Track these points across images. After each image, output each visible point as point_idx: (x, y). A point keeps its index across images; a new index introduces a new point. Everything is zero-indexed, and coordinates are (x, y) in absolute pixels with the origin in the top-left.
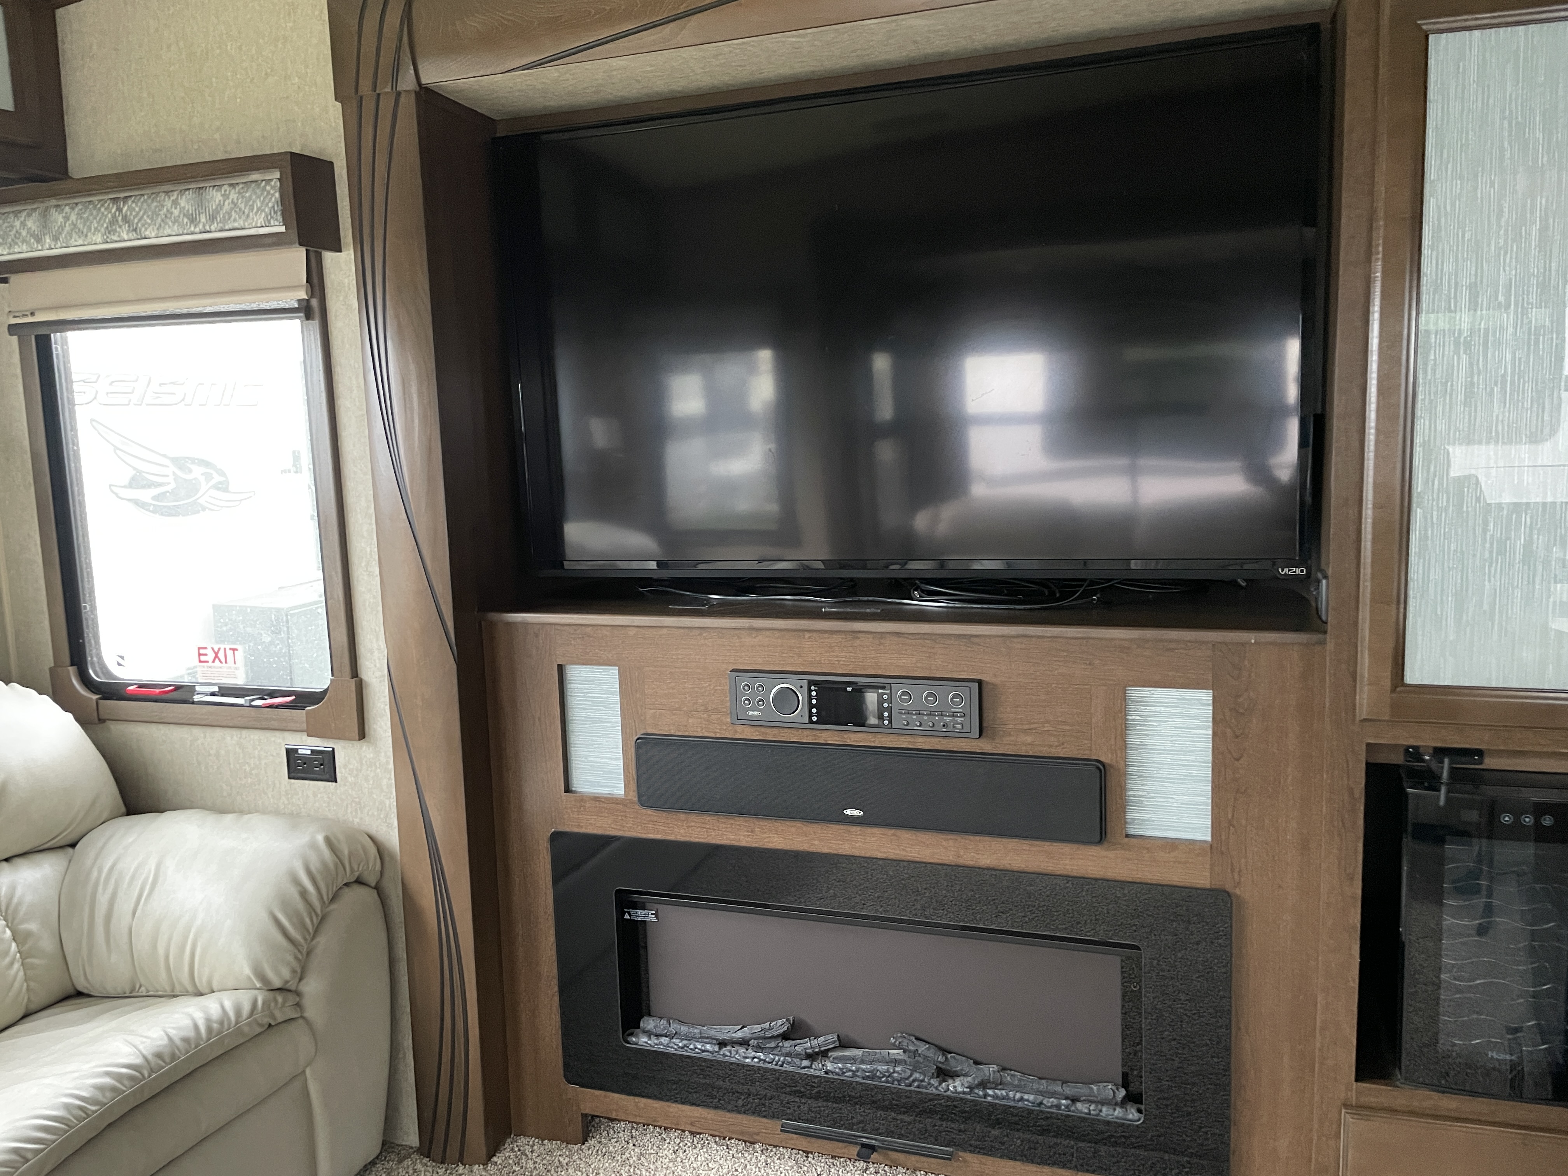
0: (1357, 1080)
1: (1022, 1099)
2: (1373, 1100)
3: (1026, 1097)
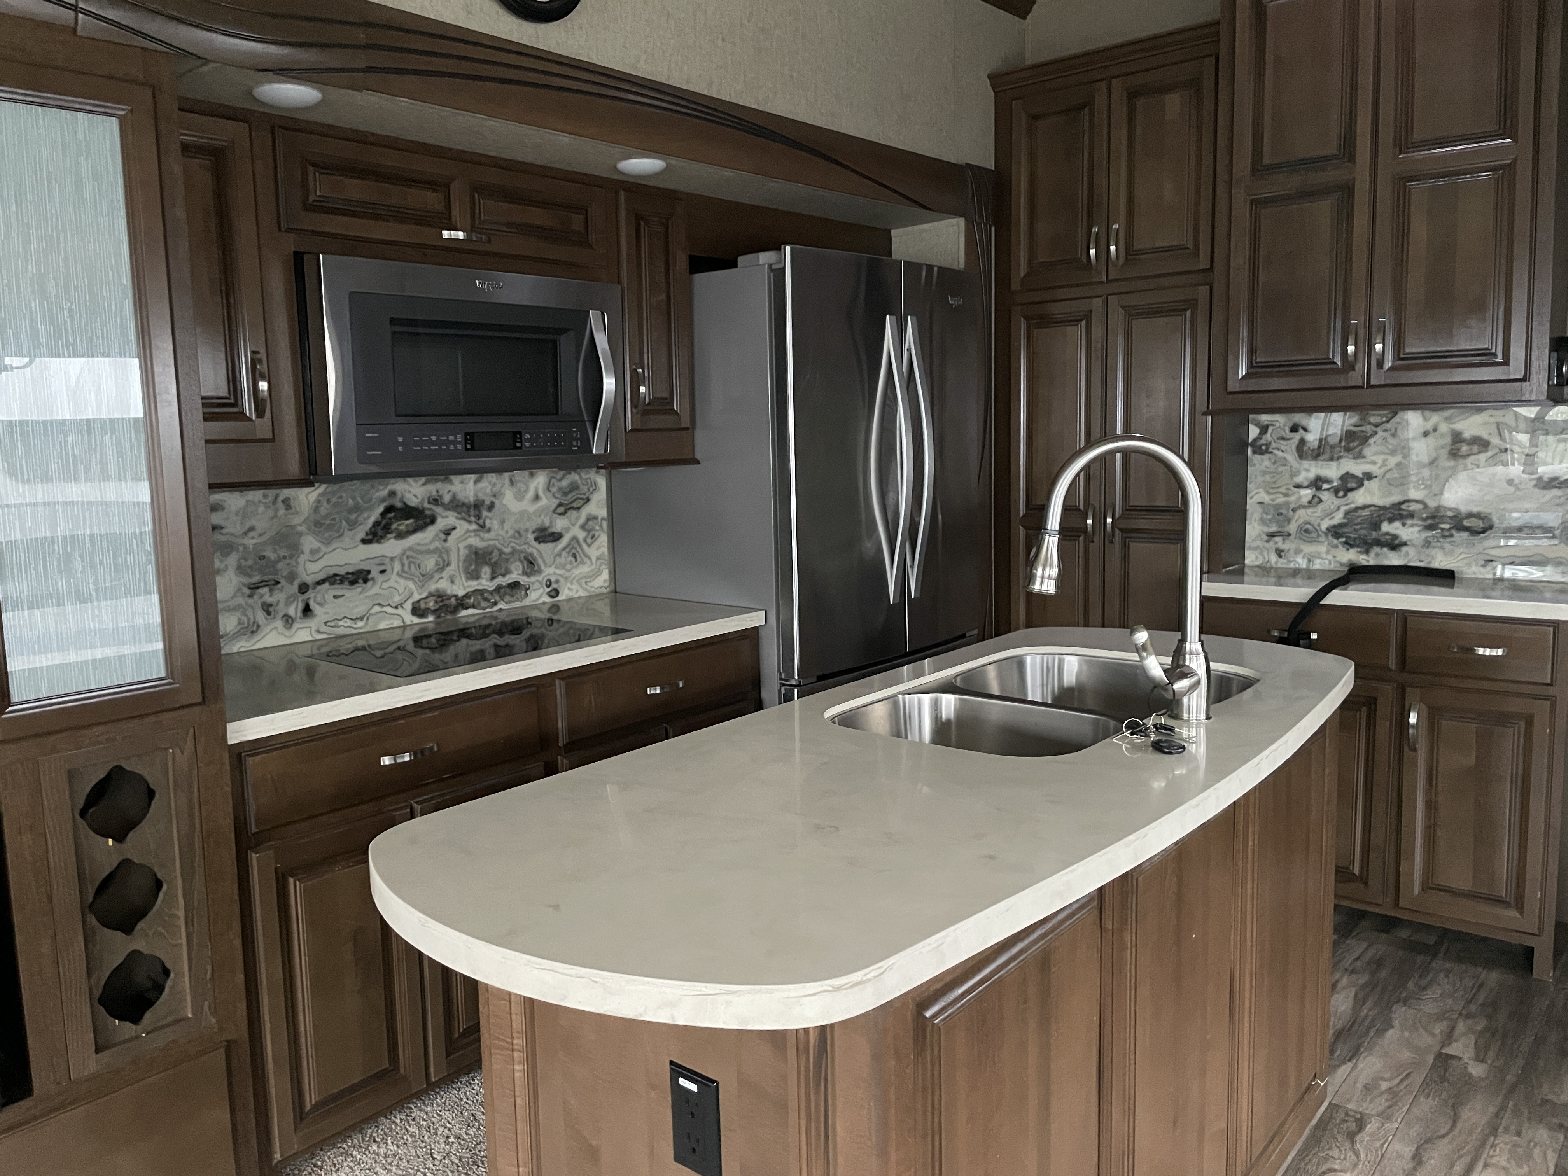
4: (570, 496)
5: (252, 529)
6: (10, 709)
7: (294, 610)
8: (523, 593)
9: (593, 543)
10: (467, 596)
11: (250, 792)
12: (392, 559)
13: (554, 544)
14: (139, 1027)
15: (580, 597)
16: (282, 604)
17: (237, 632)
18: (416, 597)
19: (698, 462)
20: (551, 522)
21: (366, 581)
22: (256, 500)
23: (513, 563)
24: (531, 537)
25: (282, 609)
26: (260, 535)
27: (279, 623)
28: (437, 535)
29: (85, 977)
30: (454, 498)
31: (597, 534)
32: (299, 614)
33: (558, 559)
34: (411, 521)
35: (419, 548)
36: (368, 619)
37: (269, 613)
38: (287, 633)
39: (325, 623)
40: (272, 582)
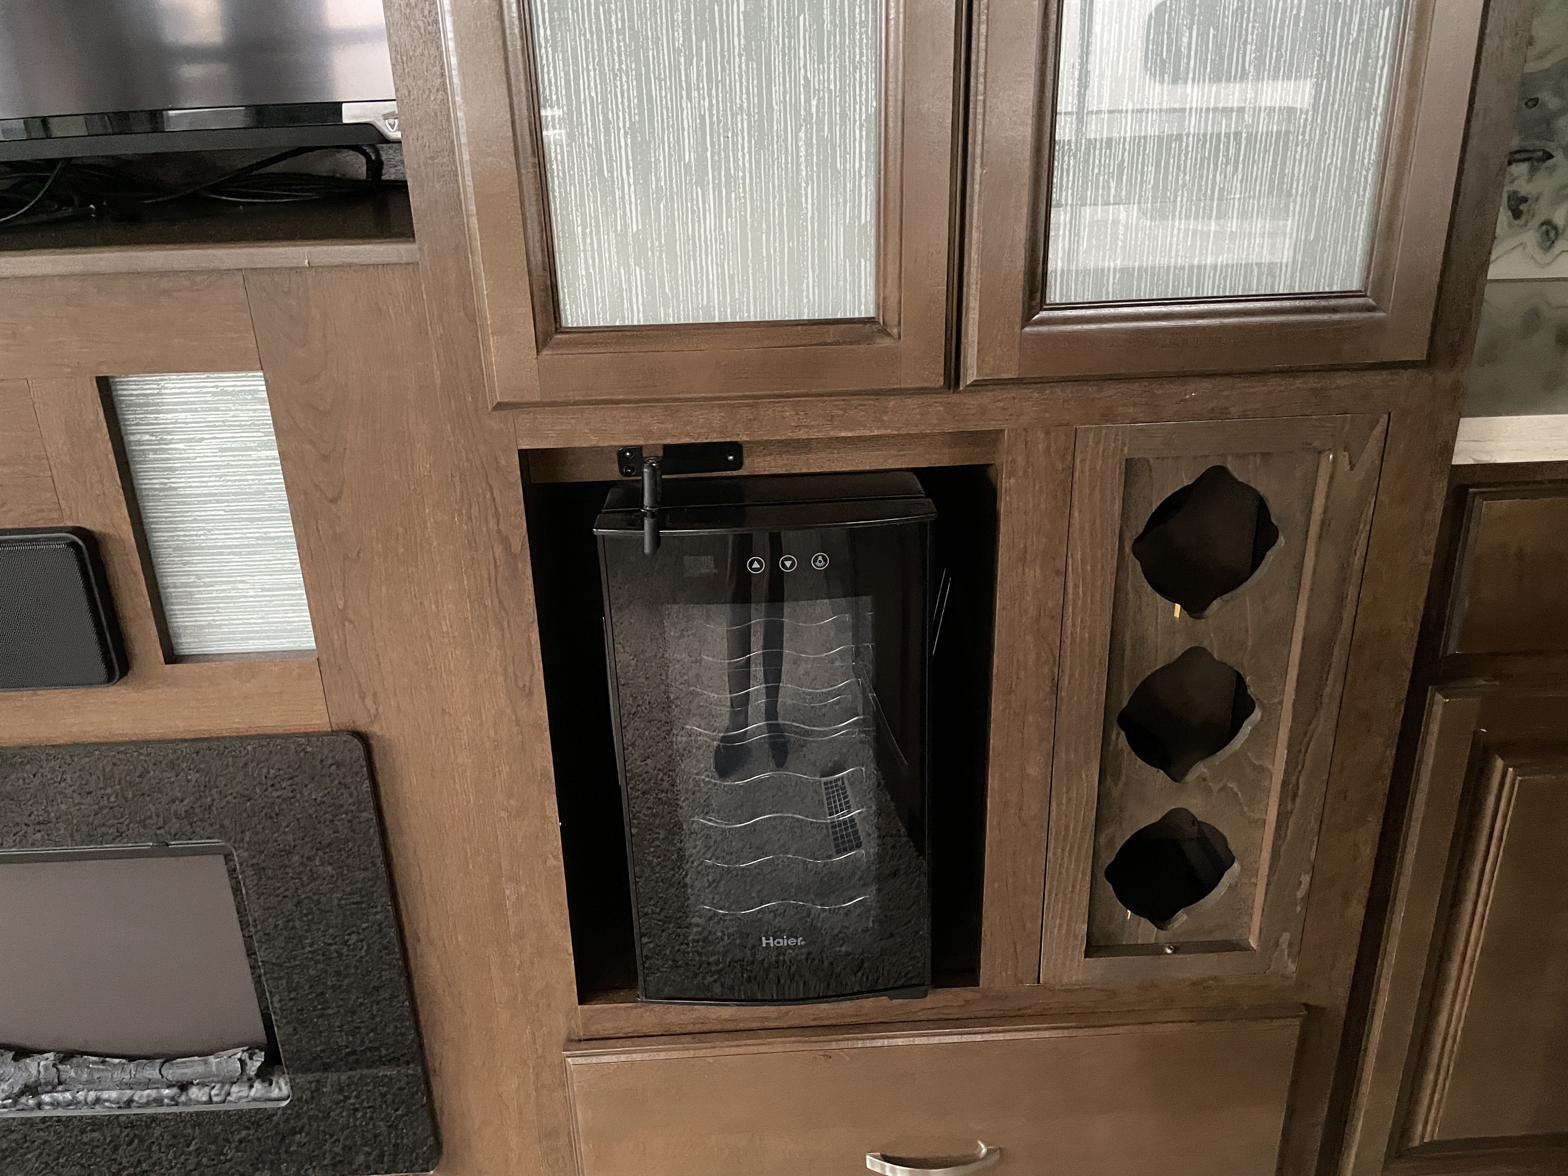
0: (581, 1003)
1: (98, 1101)
2: (608, 1025)
3: (105, 1095)
6: (1043, 314)
11: (1465, 571)
14: (1163, 933)
16: (1542, 203)
25: (1542, 211)
26: (1541, 56)
27: (1531, 237)
29: (1091, 828)
37: (1517, 214)
38: (1543, 258)
40: (1540, 154)
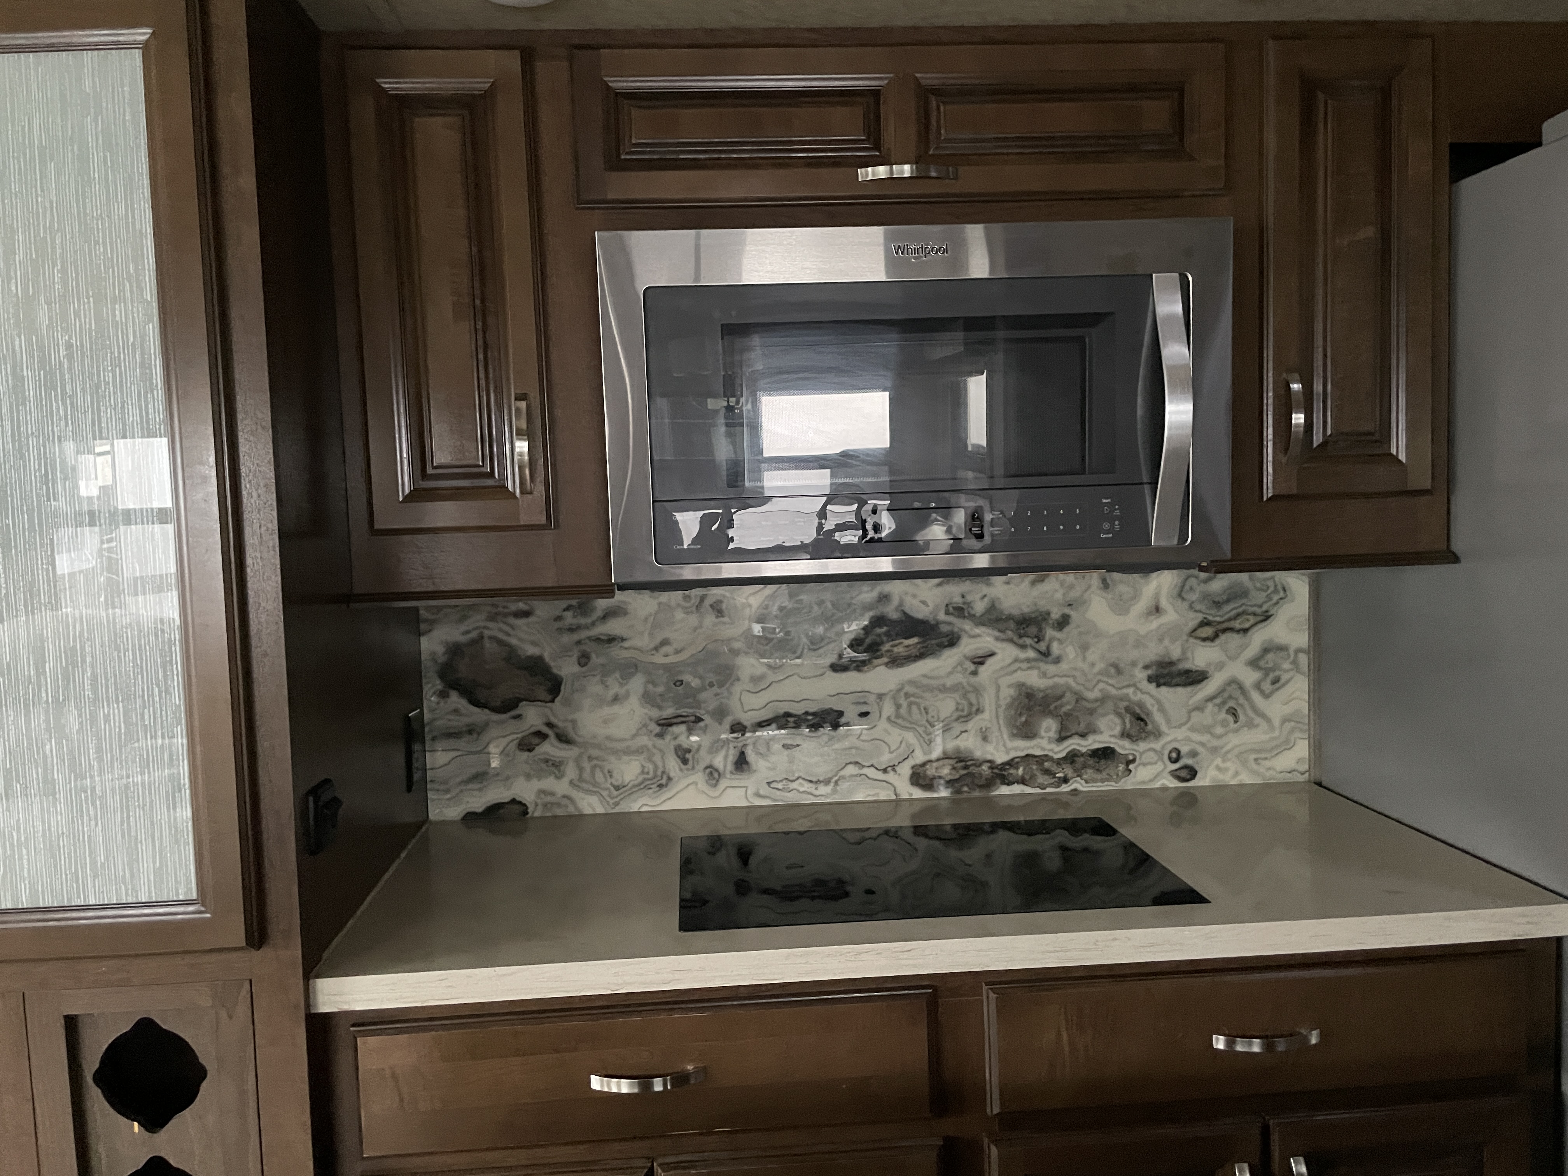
4: (1227, 608)
5: (665, 642)
7: (723, 760)
8: (1122, 767)
9: (1273, 692)
10: (1010, 763)
12: (880, 696)
13: (1189, 689)
15: (1241, 786)
16: (703, 753)
17: (640, 784)
18: (919, 757)
19: (1455, 559)
20: (1184, 652)
21: (836, 726)
22: (673, 603)
23: (1104, 715)
24: (1141, 675)
25: (705, 758)
26: (677, 652)
27: (699, 777)
28: (960, 664)
30: (992, 607)
31: (1285, 677)
32: (730, 767)
33: (1196, 717)
34: (915, 640)
35: (925, 681)
36: (836, 783)
37: (685, 761)
38: (713, 793)
39: (769, 783)
40: (692, 718)
